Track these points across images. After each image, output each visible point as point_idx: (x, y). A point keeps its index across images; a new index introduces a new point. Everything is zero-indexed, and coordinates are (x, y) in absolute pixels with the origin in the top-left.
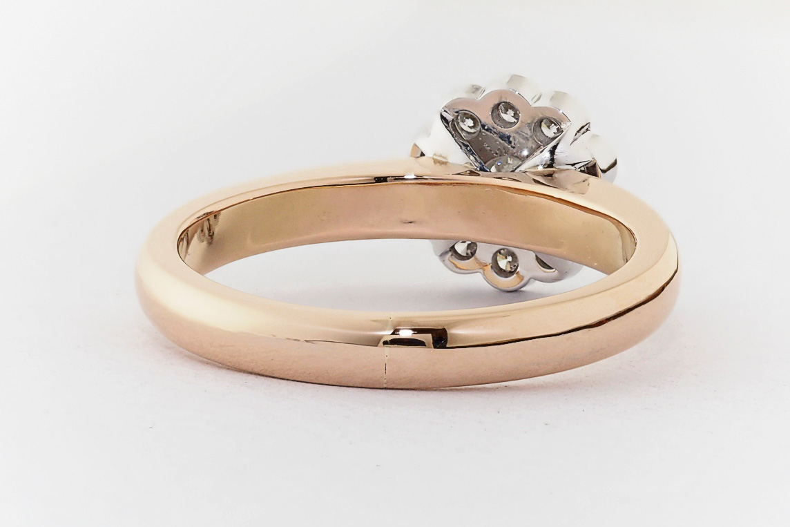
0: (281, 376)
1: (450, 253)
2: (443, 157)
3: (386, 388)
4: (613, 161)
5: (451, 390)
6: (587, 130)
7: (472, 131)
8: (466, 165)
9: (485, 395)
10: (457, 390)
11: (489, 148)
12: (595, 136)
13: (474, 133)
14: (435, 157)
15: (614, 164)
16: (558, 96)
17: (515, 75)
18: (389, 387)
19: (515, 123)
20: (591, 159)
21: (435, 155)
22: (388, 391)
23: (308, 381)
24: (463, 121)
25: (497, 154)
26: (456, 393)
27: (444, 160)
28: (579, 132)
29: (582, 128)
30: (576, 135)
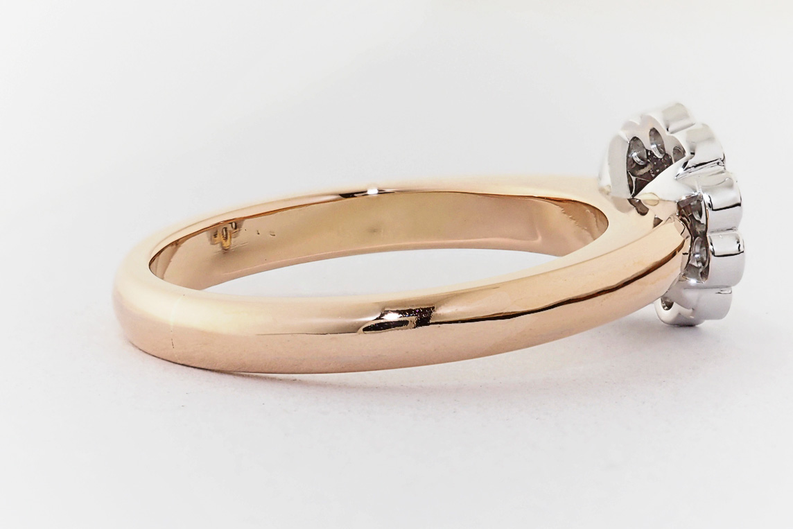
28: (697, 166)
29: (706, 163)
30: (689, 167)
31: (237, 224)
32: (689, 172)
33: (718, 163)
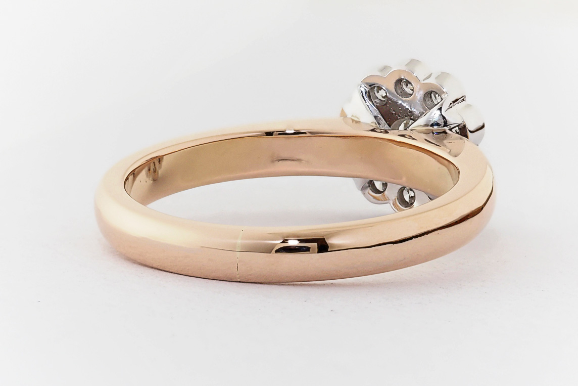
0: (170, 271)
1: (369, 188)
2: (357, 118)
3: (239, 282)
4: (481, 125)
5: (289, 285)
6: (463, 100)
7: (383, 99)
8: (372, 124)
9: (309, 289)
10: (293, 285)
11: (394, 112)
12: (469, 106)
13: (384, 101)
14: (353, 118)
15: (483, 127)
16: (443, 75)
17: (414, 60)
18: (242, 281)
19: (411, 95)
20: (461, 122)
21: (352, 116)
22: (241, 284)
23: (187, 274)
24: (378, 92)
25: (400, 116)
26: (289, 287)
27: (357, 120)
28: (454, 102)
29: (458, 99)
30: (451, 104)
32: (451, 108)
33: (463, 99)
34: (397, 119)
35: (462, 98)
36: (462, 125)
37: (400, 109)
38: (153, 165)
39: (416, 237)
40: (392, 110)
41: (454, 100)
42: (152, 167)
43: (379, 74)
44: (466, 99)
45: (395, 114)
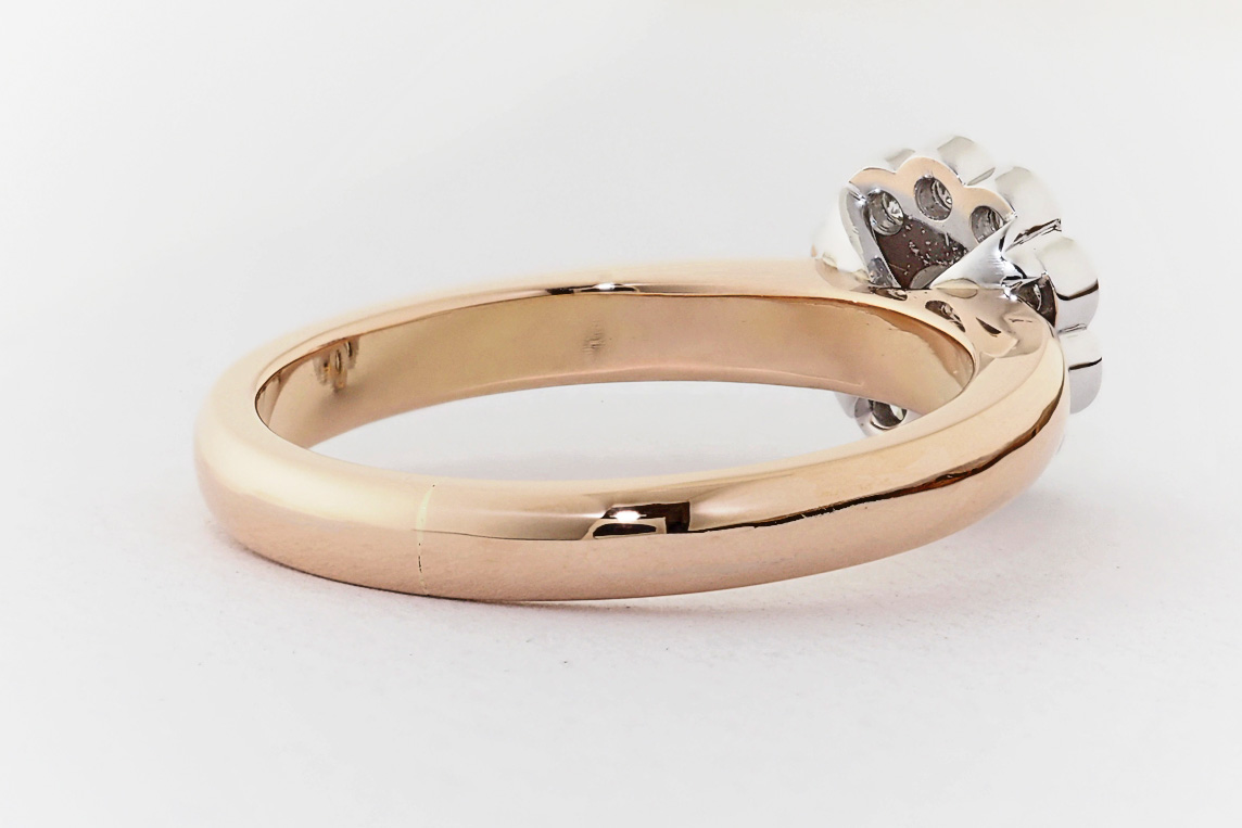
3: (428, 596)
4: (1090, 283)
6: (1054, 228)
8: (857, 275)
11: (916, 251)
12: (1068, 242)
15: (1095, 288)
17: (958, 137)
18: (434, 594)
19: (949, 213)
20: (1039, 276)
25: (928, 260)
28: (1029, 232)
29: (1040, 227)
30: (1020, 236)
31: (351, 344)
32: (1021, 243)
33: (1055, 226)
34: (924, 267)
35: (1052, 225)
36: (1043, 281)
37: (928, 243)
38: (337, 356)
39: (810, 514)
40: (911, 244)
41: (1029, 228)
42: (333, 361)
43: (885, 166)
44: (1063, 226)
45: (919, 254)
